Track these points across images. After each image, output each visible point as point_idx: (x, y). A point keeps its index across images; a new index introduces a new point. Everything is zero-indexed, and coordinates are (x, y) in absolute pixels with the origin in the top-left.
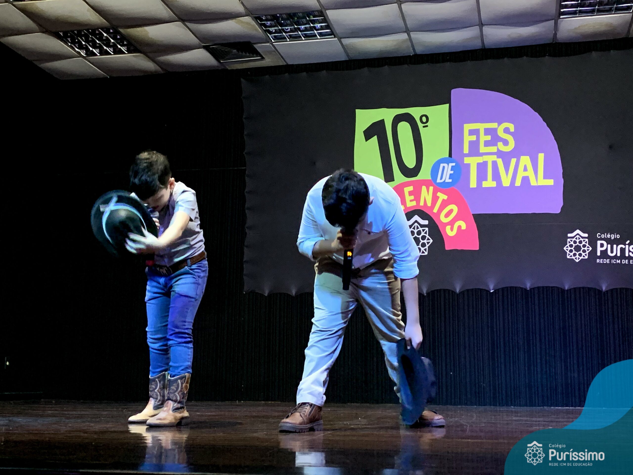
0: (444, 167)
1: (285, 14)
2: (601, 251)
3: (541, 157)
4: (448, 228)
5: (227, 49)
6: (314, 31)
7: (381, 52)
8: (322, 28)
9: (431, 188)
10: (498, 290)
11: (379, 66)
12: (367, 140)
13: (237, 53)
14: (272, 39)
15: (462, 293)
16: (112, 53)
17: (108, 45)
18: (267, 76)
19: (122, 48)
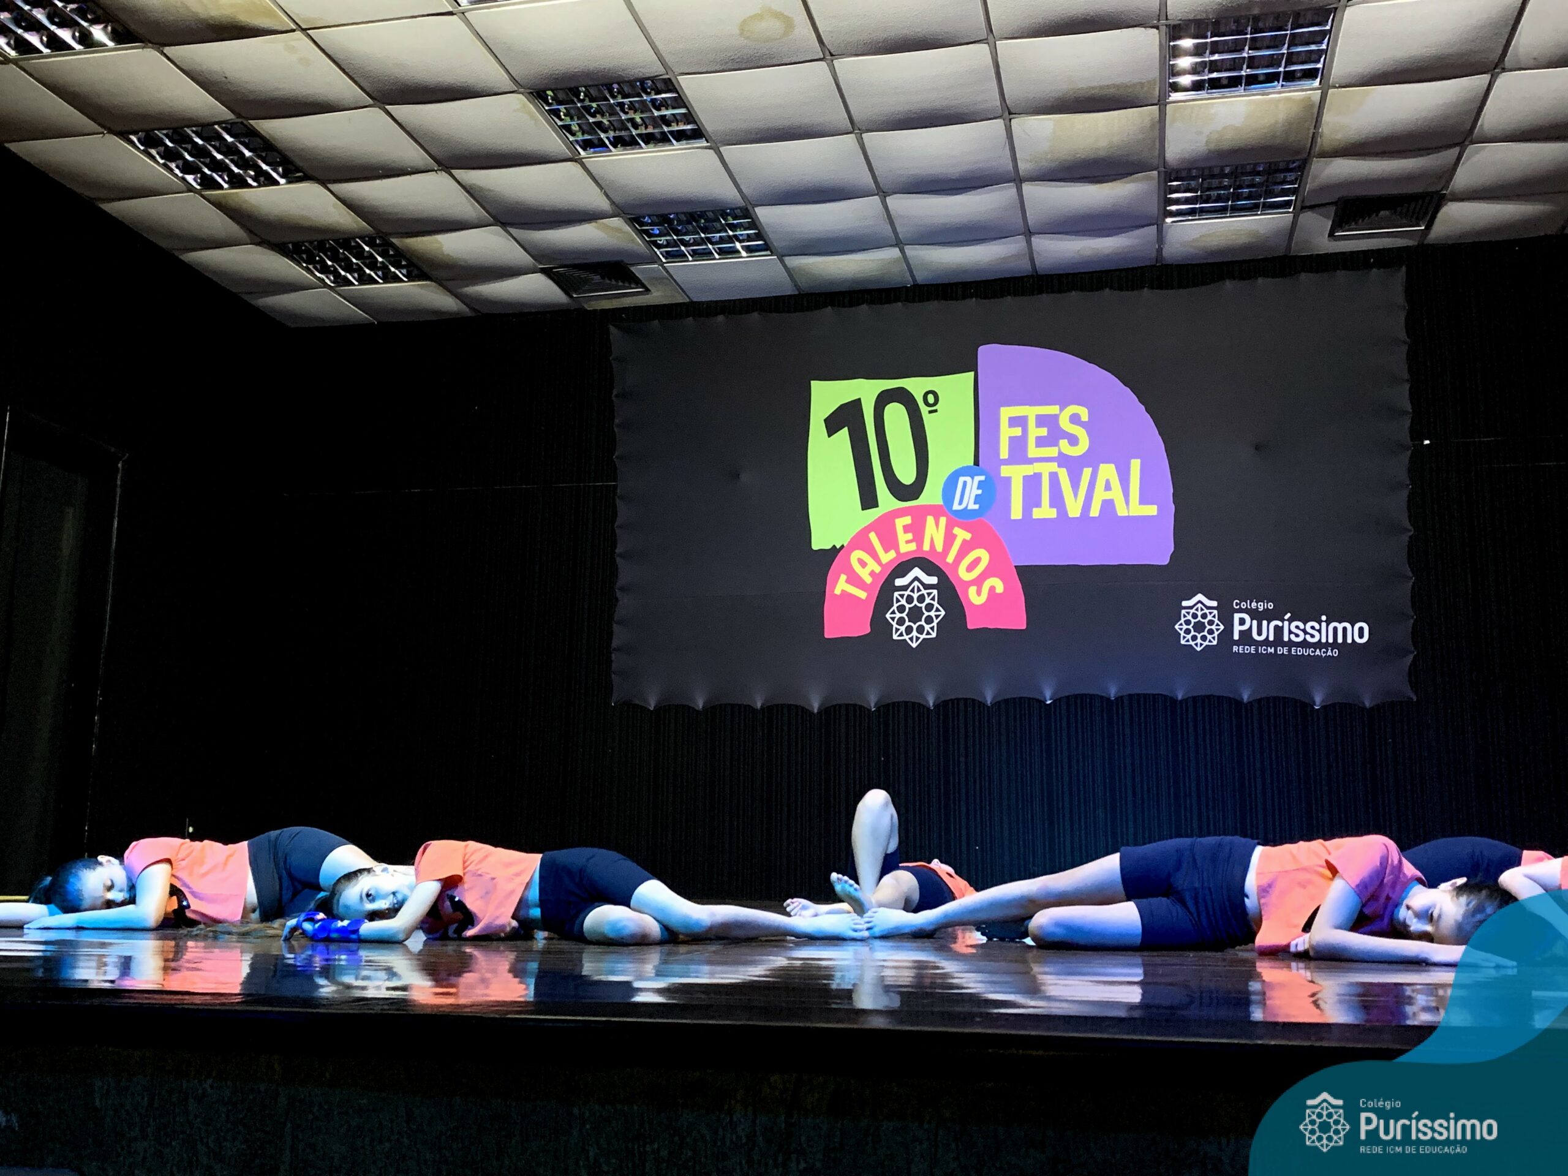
0: (965, 483)
1: (684, 214)
2: (1240, 631)
3: (1135, 465)
4: (972, 590)
5: (584, 275)
6: (733, 242)
7: (855, 281)
8: (749, 238)
9: (943, 521)
10: (1060, 699)
11: (851, 305)
12: (830, 435)
13: (602, 281)
14: (661, 256)
15: (997, 704)
16: (381, 281)
17: (373, 266)
18: (656, 322)
19: (397, 272)
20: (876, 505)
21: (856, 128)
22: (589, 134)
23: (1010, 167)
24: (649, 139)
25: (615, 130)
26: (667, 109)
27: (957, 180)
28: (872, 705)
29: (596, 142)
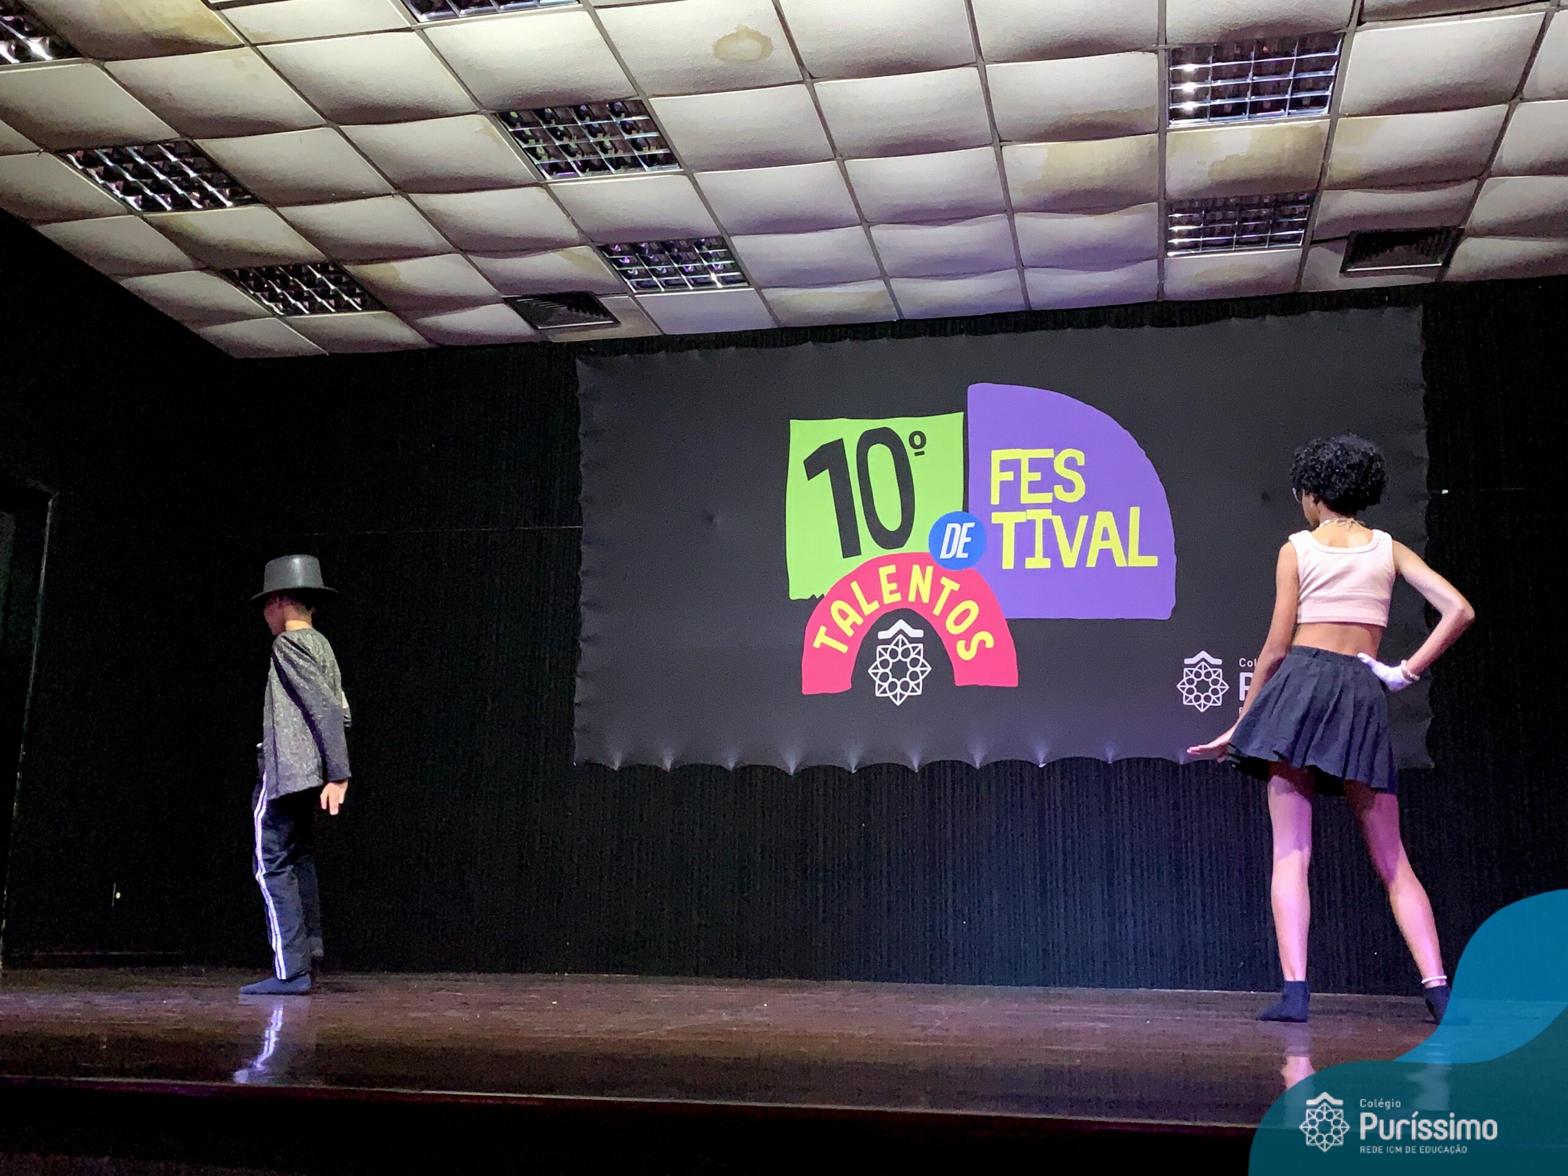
0: (953, 530)
1: (656, 243)
3: (1135, 513)
4: (961, 645)
5: (548, 305)
6: (709, 273)
7: (838, 315)
8: (725, 269)
9: (930, 570)
10: (1054, 763)
11: (833, 340)
12: (809, 478)
13: (570, 312)
14: (631, 287)
15: (986, 768)
16: (333, 310)
17: (325, 294)
18: (626, 355)
19: (351, 301)
20: (859, 553)
21: (838, 154)
22: (555, 157)
23: (1001, 196)
24: (618, 164)
25: (583, 155)
26: (638, 132)
27: (945, 210)
28: (853, 768)
29: (563, 166)
